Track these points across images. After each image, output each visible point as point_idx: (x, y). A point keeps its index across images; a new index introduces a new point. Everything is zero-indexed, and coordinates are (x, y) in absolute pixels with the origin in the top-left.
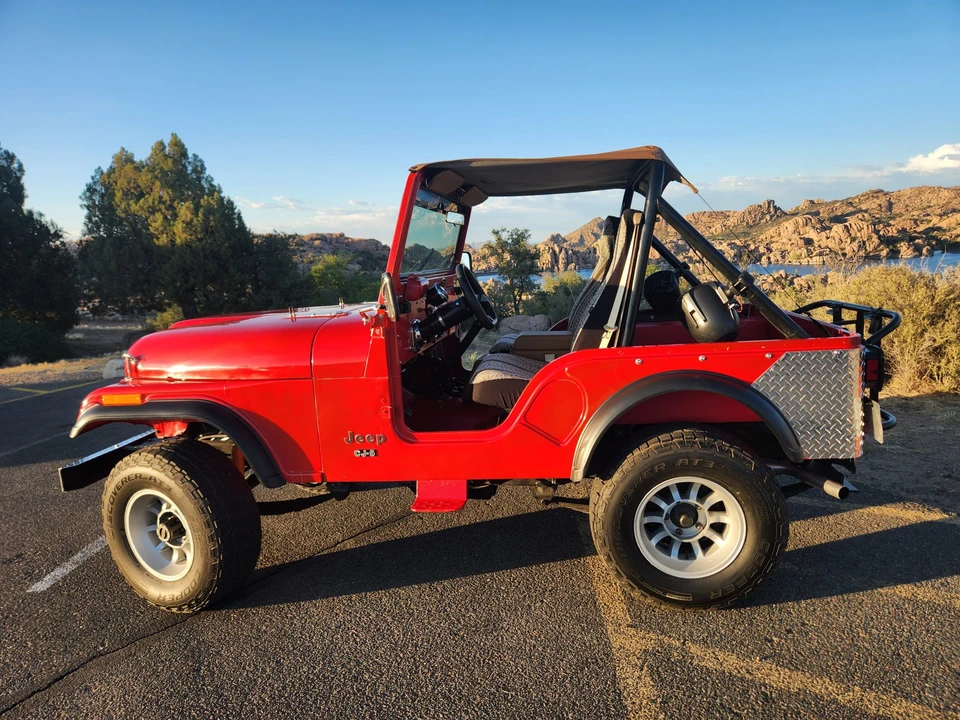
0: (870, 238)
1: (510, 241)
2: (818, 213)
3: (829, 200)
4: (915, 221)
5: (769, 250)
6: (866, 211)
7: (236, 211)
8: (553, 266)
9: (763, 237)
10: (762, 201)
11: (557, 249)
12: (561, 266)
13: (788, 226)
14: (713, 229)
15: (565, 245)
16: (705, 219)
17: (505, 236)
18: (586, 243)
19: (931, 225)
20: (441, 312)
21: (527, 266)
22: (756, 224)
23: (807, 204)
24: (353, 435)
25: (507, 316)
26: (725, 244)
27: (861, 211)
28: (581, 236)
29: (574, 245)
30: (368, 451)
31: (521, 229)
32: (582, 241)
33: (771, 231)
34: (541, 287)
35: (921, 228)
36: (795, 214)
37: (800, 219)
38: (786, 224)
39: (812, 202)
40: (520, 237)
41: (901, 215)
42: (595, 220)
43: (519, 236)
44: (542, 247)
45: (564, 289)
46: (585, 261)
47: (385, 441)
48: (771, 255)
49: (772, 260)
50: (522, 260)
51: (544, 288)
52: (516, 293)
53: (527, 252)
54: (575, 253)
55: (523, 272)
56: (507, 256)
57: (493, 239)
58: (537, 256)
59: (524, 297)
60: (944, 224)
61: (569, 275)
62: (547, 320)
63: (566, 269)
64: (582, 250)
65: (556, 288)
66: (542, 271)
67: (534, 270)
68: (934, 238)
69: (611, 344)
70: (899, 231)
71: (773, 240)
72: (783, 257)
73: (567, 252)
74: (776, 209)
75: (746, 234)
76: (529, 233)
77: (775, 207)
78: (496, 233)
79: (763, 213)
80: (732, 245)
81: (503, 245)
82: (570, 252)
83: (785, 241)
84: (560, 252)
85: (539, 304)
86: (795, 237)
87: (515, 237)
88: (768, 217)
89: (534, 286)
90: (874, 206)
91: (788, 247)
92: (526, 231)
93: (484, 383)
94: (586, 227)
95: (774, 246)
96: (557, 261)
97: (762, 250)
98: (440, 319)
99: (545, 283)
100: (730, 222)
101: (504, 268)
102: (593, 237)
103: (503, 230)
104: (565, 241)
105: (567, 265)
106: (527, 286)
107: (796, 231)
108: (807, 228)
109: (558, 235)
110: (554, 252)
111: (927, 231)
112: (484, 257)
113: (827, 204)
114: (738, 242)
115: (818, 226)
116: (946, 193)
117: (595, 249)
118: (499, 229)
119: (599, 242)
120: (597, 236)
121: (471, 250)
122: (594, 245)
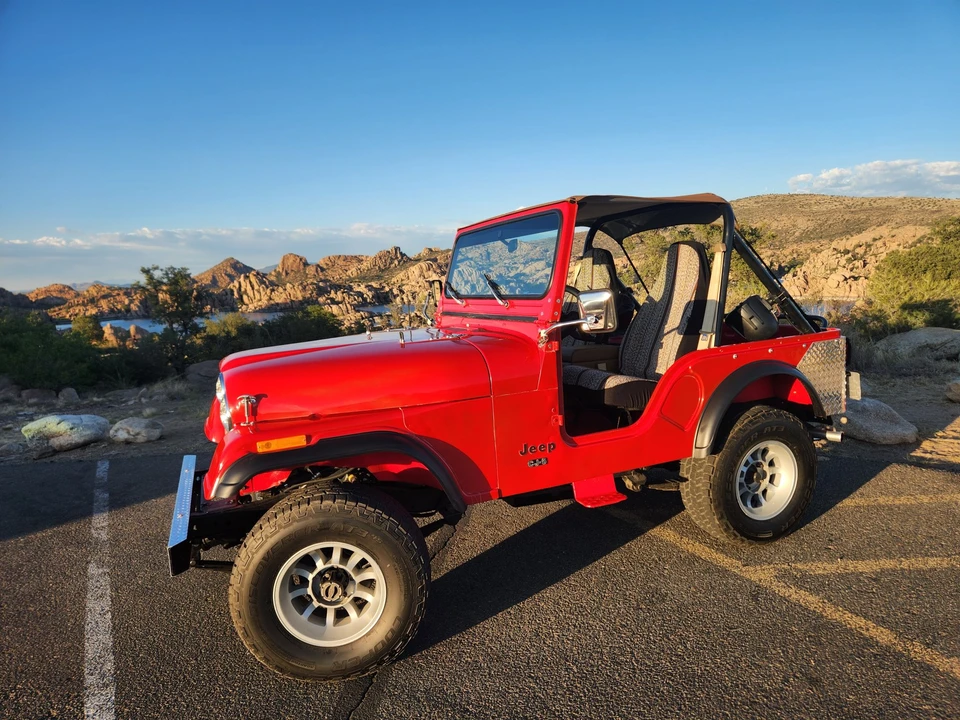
0: (478, 281)
1: (165, 281)
2: (435, 260)
3: (443, 249)
4: (508, 268)
5: (402, 292)
6: (471, 259)
9: (394, 280)
10: (390, 248)
13: (414, 270)
14: (349, 272)
15: (196, 286)
16: (341, 262)
17: (157, 274)
18: (220, 284)
19: (518, 271)
22: (386, 269)
23: (427, 251)
26: (363, 286)
27: (467, 259)
28: (214, 277)
29: (207, 286)
31: (178, 267)
32: (214, 282)
33: (401, 275)
35: (512, 274)
36: (418, 260)
37: (423, 265)
38: (412, 269)
39: (430, 250)
40: (178, 276)
41: (497, 263)
42: (227, 260)
43: (177, 274)
46: (222, 303)
48: (404, 297)
49: (406, 300)
50: (183, 302)
54: (209, 295)
55: (185, 314)
57: (142, 278)
60: (527, 271)
64: (216, 291)
68: (522, 281)
70: (497, 276)
71: (404, 282)
72: (414, 298)
74: (403, 255)
75: (379, 277)
77: (401, 253)
78: (146, 271)
79: (392, 258)
80: (370, 288)
81: (156, 284)
83: (413, 283)
86: (421, 280)
87: (171, 276)
88: (396, 262)
90: (477, 255)
91: (417, 289)
94: (218, 268)
95: (405, 288)
97: (395, 292)
100: (365, 266)
102: (227, 278)
103: (156, 268)
107: (422, 275)
108: (430, 273)
111: (517, 276)
112: (92, 301)
113: (442, 252)
114: (374, 284)
115: (438, 271)
116: (525, 245)
117: (232, 291)
118: (150, 267)
119: (236, 284)
120: (232, 278)
121: (72, 293)
122: (231, 286)
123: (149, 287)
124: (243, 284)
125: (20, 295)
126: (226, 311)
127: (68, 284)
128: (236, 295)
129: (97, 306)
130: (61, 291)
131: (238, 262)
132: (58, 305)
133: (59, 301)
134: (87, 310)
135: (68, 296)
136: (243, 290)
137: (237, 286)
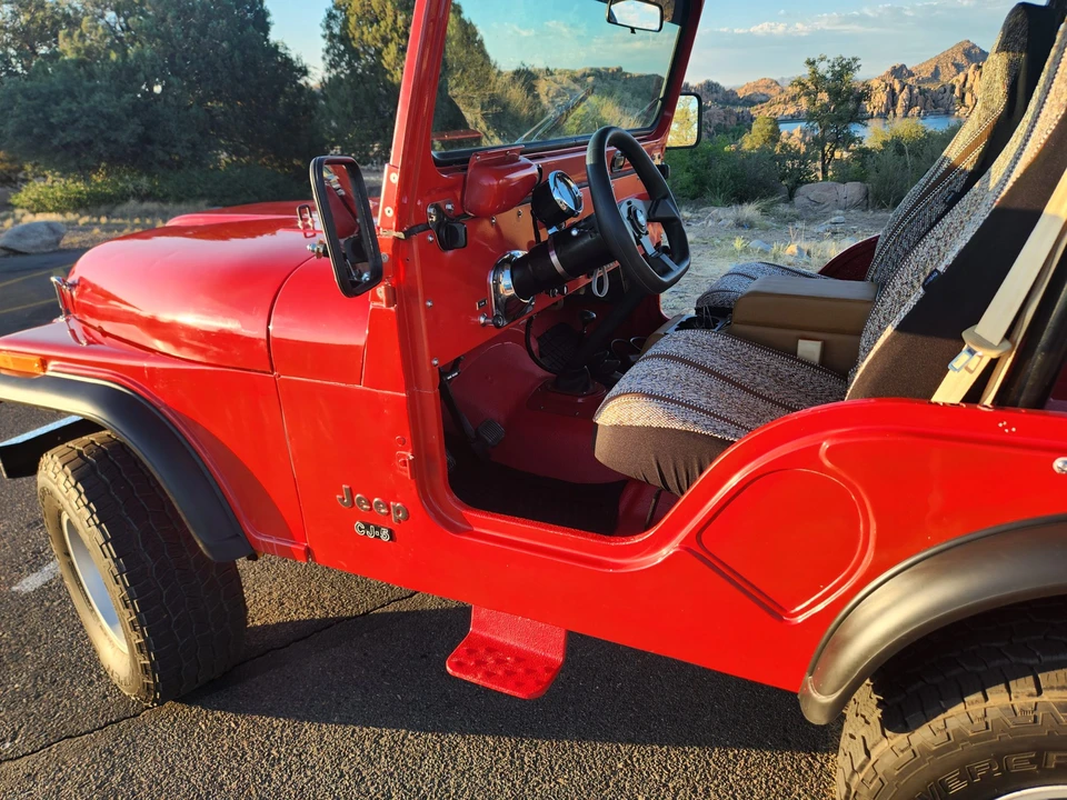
1: (829, 76)
7: (478, 38)
8: (888, 111)
11: (897, 87)
12: (900, 110)
15: (910, 81)
17: (823, 68)
18: (941, 78)
20: (562, 240)
21: (848, 111)
24: (351, 494)
25: (807, 182)
28: (937, 68)
29: (924, 81)
30: (377, 529)
31: (848, 56)
32: (936, 74)
34: (865, 141)
40: (845, 68)
42: (961, 44)
43: (843, 67)
44: (875, 84)
45: (897, 146)
46: (936, 104)
47: (407, 518)
50: (842, 103)
51: (868, 144)
52: (827, 148)
53: (851, 91)
54: (922, 92)
55: (840, 119)
56: (824, 97)
57: (805, 72)
58: (864, 95)
59: (837, 155)
61: (906, 125)
62: (863, 190)
63: (906, 116)
64: (934, 87)
65: (885, 143)
66: (872, 116)
67: (859, 117)
69: (975, 394)
73: (911, 91)
76: (858, 63)
78: (811, 63)
81: (818, 80)
82: (916, 91)
84: (901, 91)
85: (856, 165)
87: (837, 68)
89: (853, 140)
92: (855, 60)
93: (619, 430)
94: (946, 54)
96: (894, 104)
98: (554, 258)
99: (871, 135)
101: (815, 114)
102: (953, 69)
103: (822, 60)
104: (911, 74)
105: (908, 108)
106: (844, 140)
109: (903, 67)
110: (893, 90)
112: (794, 98)
117: (953, 87)
118: (817, 57)
119: (961, 77)
120: (959, 68)
121: (778, 88)
122: (954, 80)
123: (809, 84)
124: (970, 78)
125: (731, 90)
126: (937, 114)
127: (776, 78)
128: (957, 93)
129: (796, 105)
130: (768, 87)
131: (974, 46)
132: (761, 102)
133: (763, 98)
134: (786, 109)
135: (772, 93)
136: (968, 85)
137: (962, 80)
